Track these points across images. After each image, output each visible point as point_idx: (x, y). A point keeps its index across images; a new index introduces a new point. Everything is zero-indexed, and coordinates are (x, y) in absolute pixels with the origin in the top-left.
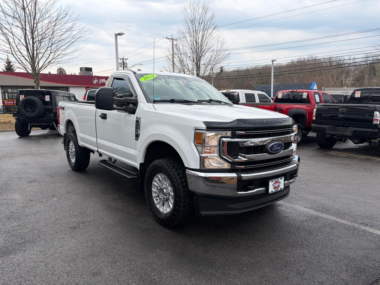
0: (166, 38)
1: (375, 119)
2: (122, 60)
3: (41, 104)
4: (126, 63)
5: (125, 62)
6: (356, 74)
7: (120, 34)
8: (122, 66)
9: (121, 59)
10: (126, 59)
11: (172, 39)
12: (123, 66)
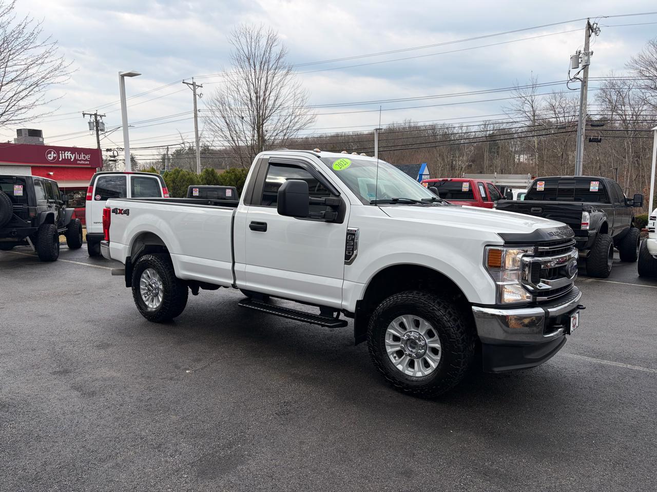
0: (183, 83)
1: (584, 222)
2: (94, 116)
3: (9, 201)
4: (102, 123)
5: (101, 121)
6: (471, 152)
7: (131, 75)
8: (95, 128)
9: (91, 115)
10: (101, 116)
11: (192, 85)
12: (97, 128)
